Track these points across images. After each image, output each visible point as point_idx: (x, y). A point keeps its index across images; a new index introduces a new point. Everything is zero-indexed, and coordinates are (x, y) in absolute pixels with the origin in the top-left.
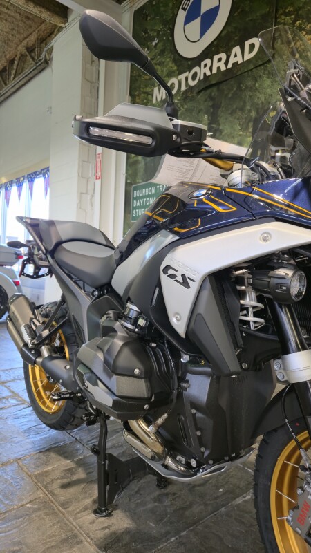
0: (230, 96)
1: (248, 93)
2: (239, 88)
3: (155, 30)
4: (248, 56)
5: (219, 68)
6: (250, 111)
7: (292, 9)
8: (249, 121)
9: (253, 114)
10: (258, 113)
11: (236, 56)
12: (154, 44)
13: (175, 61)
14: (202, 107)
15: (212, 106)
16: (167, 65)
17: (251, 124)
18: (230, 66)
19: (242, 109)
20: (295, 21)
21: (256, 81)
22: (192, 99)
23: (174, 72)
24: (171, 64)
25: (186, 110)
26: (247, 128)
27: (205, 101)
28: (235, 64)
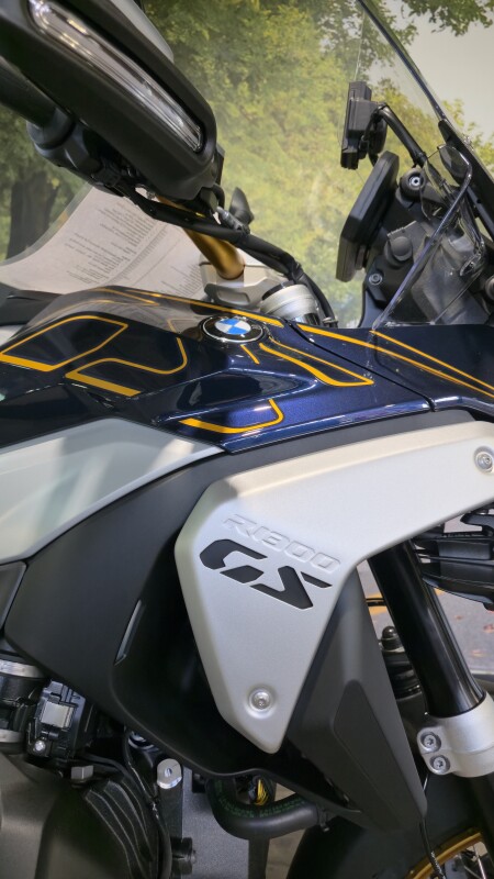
8: (4, 186)
9: (12, 175)
10: (21, 175)
17: (8, 193)
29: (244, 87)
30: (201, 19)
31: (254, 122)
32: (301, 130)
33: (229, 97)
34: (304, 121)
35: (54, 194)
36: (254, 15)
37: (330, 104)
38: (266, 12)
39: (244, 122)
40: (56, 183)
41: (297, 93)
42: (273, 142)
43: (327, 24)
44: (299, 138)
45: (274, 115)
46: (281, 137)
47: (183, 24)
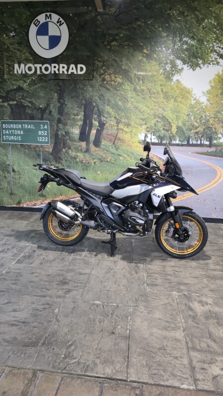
0: (70, 88)
1: (81, 91)
2: (75, 86)
3: (12, 26)
4: (79, 73)
5: (63, 72)
6: (82, 100)
7: (101, 60)
8: (82, 105)
9: (84, 102)
10: (86, 102)
11: (73, 69)
12: (11, 34)
13: (30, 53)
14: (53, 88)
15: (60, 90)
16: (24, 54)
17: (83, 106)
18: (69, 73)
19: (78, 97)
20: (102, 66)
21: (84, 86)
22: (46, 81)
23: (31, 60)
24: (27, 54)
25: (42, 86)
26: (81, 108)
27: (55, 85)
28: (72, 73)
29: (141, 82)
30: (131, 63)
31: (143, 91)
32: (154, 94)
33: (137, 84)
34: (155, 91)
35: (94, 107)
36: (144, 63)
37: (162, 87)
38: (147, 62)
39: (141, 91)
40: (95, 104)
41: (154, 84)
42: (147, 96)
43: (162, 66)
44: (154, 95)
45: (148, 89)
46: (149, 95)
47: (127, 64)
